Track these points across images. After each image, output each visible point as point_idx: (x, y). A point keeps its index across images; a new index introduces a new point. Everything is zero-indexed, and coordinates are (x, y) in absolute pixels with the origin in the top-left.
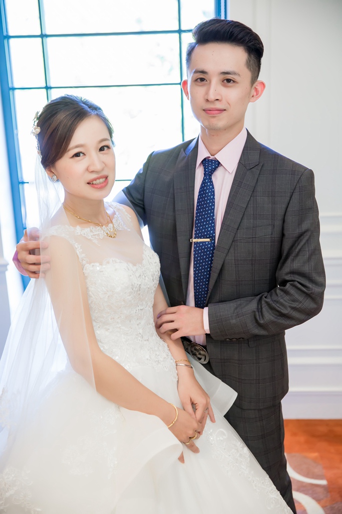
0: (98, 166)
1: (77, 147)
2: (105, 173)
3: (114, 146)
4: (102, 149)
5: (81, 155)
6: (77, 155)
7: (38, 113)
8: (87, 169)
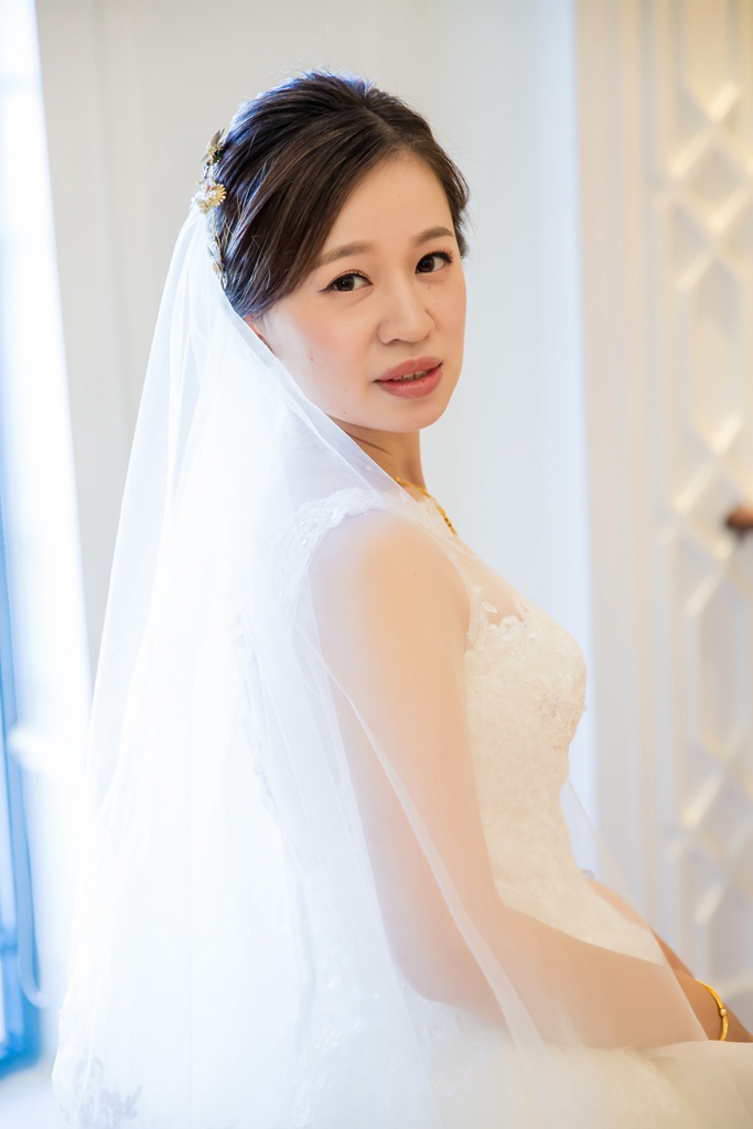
0: (411, 323)
1: (345, 252)
2: (432, 351)
3: (466, 260)
4: (425, 265)
5: (358, 282)
6: (343, 283)
7: (218, 136)
8: (376, 335)
